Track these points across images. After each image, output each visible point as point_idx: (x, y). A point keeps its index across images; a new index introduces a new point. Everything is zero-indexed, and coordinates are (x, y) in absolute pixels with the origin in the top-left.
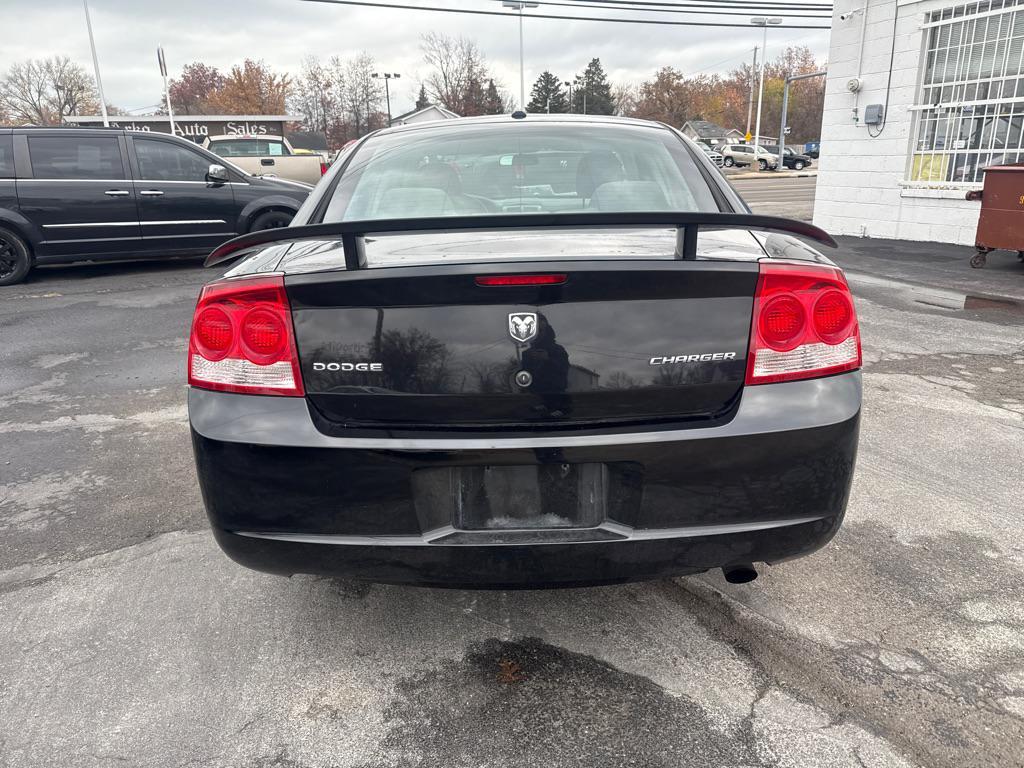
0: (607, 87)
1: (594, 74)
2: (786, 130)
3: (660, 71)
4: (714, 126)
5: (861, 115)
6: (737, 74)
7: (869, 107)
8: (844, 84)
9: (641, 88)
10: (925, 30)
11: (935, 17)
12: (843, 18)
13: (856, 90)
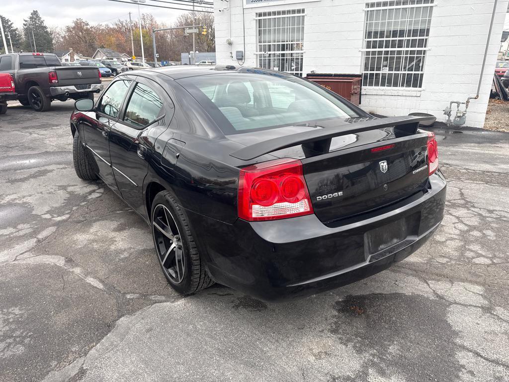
0: (45, 27)
1: (35, 19)
2: (157, 55)
3: (75, 20)
4: (113, 52)
5: (234, 55)
6: (116, 25)
7: (237, 52)
8: (224, 40)
9: (66, 29)
10: (256, 20)
11: (260, 15)
12: (220, 11)
13: (230, 44)
